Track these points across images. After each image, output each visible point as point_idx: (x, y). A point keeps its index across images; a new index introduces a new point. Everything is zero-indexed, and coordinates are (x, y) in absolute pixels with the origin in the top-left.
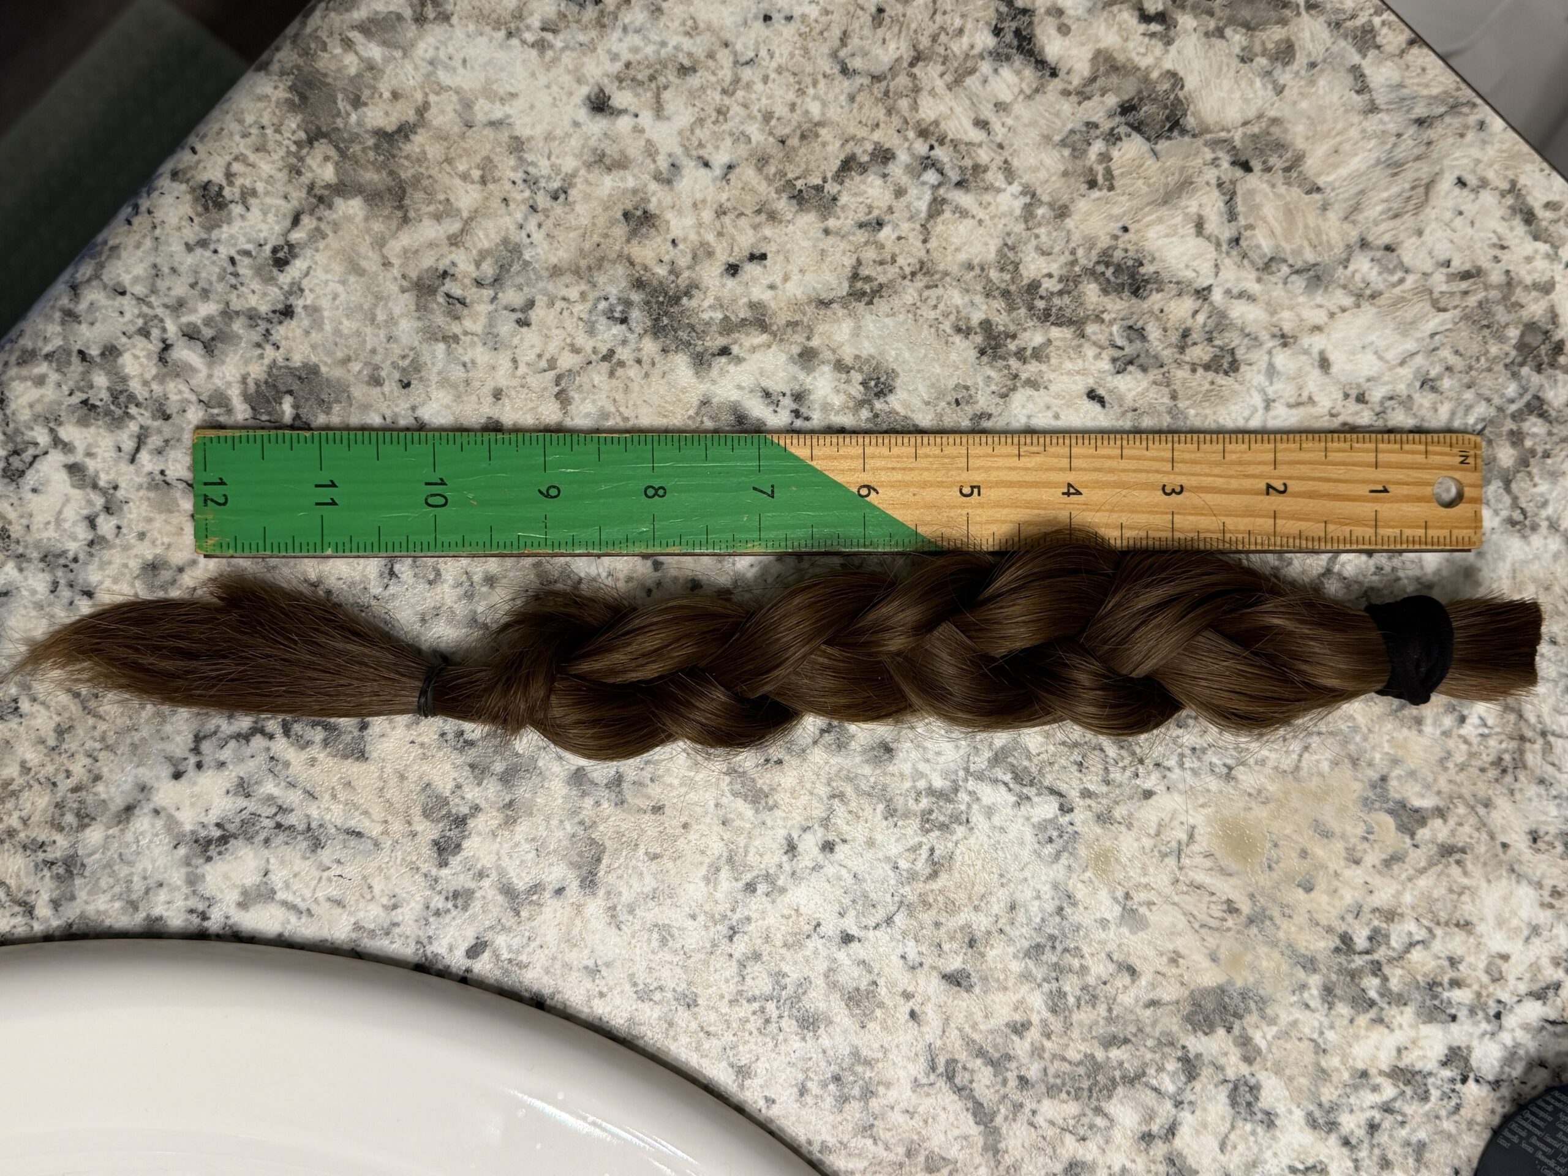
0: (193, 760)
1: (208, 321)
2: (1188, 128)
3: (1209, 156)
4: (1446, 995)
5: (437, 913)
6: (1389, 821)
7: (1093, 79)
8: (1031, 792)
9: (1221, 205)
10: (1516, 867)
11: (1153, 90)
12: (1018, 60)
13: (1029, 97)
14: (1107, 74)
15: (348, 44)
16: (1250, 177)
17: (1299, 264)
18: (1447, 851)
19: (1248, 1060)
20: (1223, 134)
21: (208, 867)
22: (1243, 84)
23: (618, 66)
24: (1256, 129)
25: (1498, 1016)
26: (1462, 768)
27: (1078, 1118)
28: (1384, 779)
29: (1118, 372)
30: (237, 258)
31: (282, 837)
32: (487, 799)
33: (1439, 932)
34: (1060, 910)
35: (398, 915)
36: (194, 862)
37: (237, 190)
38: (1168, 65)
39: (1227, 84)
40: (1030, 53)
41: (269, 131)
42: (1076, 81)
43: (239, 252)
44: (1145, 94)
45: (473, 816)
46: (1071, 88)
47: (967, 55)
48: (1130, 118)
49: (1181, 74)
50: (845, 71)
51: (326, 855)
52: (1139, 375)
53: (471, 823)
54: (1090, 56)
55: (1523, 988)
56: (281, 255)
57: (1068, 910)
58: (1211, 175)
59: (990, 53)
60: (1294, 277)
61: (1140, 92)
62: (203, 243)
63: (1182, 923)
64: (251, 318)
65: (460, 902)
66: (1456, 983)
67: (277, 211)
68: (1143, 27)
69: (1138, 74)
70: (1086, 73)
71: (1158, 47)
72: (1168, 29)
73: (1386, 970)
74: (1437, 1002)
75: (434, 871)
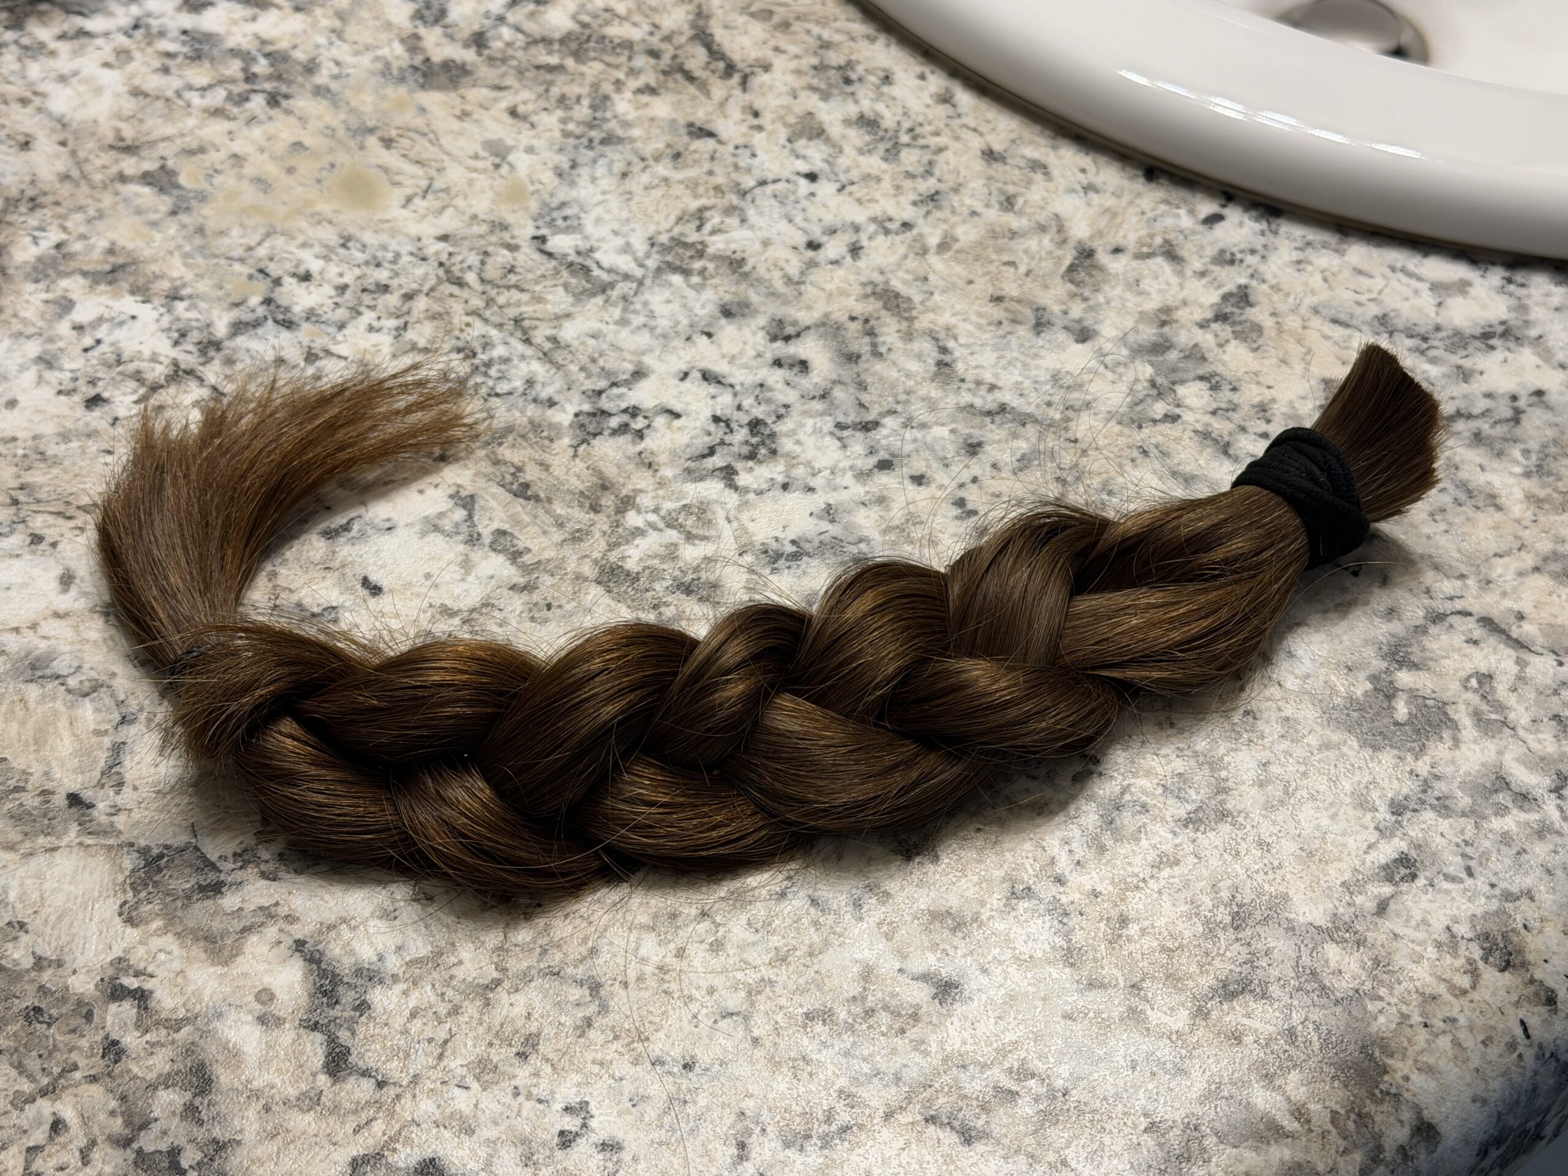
0: (1522, 403)
1: (1502, 811)
2: (135, 855)
3: (120, 821)
4: (185, 49)
5: (1253, 252)
6: (183, 180)
7: (247, 930)
8: (573, 257)
9: (128, 762)
10: (59, 127)
11: (166, 905)
12: (345, 968)
13: (344, 921)
14: (224, 934)
15: (1299, 1113)
16: (74, 787)
17: (51, 686)
18: (130, 149)
19: (416, 37)
20: (89, 841)
21: (1504, 316)
22: (35, 896)
23: (913, 1033)
24: (41, 840)
25: (136, 27)
26: (80, 209)
27: (607, 23)
28: (174, 213)
29: (334, 608)
30: (1463, 875)
31: (1422, 330)
32: (1189, 331)
33: (170, 93)
34: (574, 165)
35: (1296, 255)
36: (1520, 323)
37: (1462, 951)
38: (133, 934)
39: (59, 900)
40: (323, 974)
41: (1416, 1019)
42: (272, 932)
43: (1461, 881)
44: (179, 903)
45: (1208, 321)
46: (281, 924)
47: (415, 983)
48: (212, 877)
49: (118, 920)
50: (595, 988)
51: (1374, 310)
52: (307, 601)
53: (1209, 315)
54: (239, 959)
55: (100, 42)
56: (1403, 871)
57: (566, 165)
58: (127, 797)
59: (381, 982)
60: (64, 672)
61: (185, 907)
62: (1509, 897)
63: (446, 141)
64: (1446, 807)
65: (1228, 256)
66: (169, 55)
67: (1408, 921)
68: (148, 985)
69: (179, 929)
70: (254, 939)
71: (139, 957)
72: (113, 979)
73: (240, 75)
74: (197, 46)
75: (1254, 283)
